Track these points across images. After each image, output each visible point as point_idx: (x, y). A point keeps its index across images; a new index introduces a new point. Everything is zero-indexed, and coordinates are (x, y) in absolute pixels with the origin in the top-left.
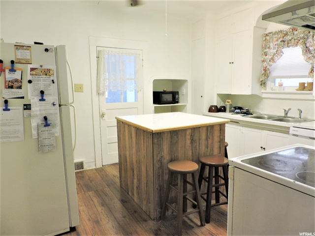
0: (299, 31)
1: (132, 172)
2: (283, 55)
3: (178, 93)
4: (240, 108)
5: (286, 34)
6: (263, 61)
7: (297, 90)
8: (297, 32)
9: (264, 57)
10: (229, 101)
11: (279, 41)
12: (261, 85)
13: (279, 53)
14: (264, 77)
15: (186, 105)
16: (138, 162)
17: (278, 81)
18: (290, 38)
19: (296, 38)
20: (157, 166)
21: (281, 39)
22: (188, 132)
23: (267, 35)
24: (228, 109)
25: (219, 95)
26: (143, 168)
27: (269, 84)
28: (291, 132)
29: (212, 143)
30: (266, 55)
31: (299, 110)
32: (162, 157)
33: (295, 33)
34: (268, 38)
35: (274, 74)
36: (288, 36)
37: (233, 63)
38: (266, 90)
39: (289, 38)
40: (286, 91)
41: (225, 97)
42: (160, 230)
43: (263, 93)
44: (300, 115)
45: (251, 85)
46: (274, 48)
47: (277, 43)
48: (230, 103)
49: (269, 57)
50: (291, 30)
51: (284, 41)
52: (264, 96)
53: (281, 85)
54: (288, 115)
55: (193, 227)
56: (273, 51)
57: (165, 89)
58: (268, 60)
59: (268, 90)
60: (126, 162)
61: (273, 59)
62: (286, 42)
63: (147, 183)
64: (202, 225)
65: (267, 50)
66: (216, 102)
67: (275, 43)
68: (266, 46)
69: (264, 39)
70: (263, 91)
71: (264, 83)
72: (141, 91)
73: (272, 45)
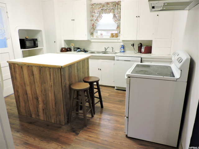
0: (111, 5)
2: (102, 18)
4: (79, 48)
5: (104, 6)
6: (91, 20)
7: (110, 37)
8: (109, 5)
9: (92, 18)
10: (72, 44)
12: (91, 34)
13: (100, 16)
14: (92, 29)
17: (99, 32)
18: (106, 8)
19: (109, 9)
20: (64, 90)
21: (101, 8)
23: (93, 5)
24: (72, 49)
25: (65, 41)
27: (95, 34)
30: (93, 17)
31: (112, 47)
32: (66, 83)
33: (108, 6)
34: (93, 6)
35: (98, 28)
36: (105, 7)
37: (74, 20)
38: (93, 37)
39: (105, 8)
40: (104, 37)
41: (68, 42)
42: (73, 128)
43: (92, 39)
45: (87, 34)
46: (97, 13)
47: (99, 10)
48: (74, 45)
49: (95, 18)
50: (106, 4)
51: (103, 10)
52: (92, 40)
53: (102, 35)
56: (97, 15)
57: (27, 37)
58: (94, 20)
59: (95, 37)
61: (97, 20)
62: (104, 10)
65: (93, 14)
66: (64, 45)
67: (98, 10)
68: (92, 11)
69: (91, 7)
70: (92, 38)
71: (93, 33)
73: (96, 11)
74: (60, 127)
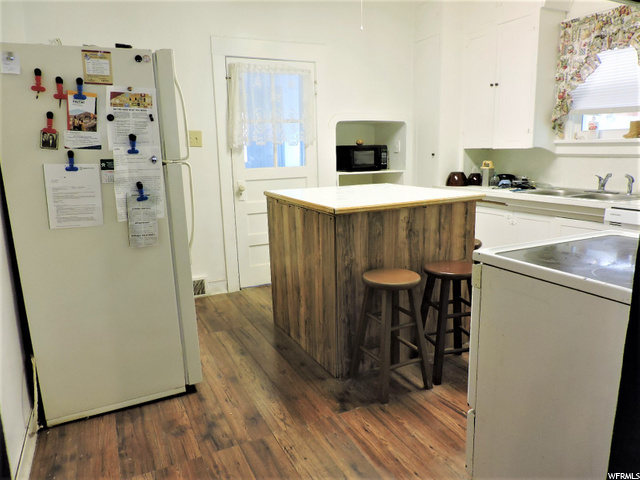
0: (634, 14)
1: (295, 293)
2: (601, 66)
3: (386, 147)
4: (511, 177)
5: (607, 23)
6: (559, 79)
7: (625, 136)
8: (629, 17)
9: (562, 70)
10: (487, 162)
11: (593, 35)
12: (554, 128)
13: (591, 62)
14: (560, 113)
15: (402, 173)
16: (307, 272)
17: (588, 119)
18: (615, 30)
19: (626, 29)
20: (344, 277)
21: (596, 33)
22: (403, 216)
23: (568, 25)
24: (485, 180)
25: (468, 151)
26: (317, 284)
27: (570, 127)
28: (608, 217)
29: (450, 238)
30: (565, 67)
31: (627, 176)
32: (352, 261)
33: (626, 18)
34: (569, 30)
35: (581, 105)
36: (612, 26)
37: (497, 85)
38: (563, 138)
39: (612, 29)
40: (605, 138)
41: (479, 155)
42: (348, 393)
43: (557, 145)
44: (630, 187)
45: (532, 129)
46: (582, 52)
47: (587, 40)
48: (491, 166)
49: (570, 71)
50: (617, 14)
51: (602, 37)
52: (559, 150)
53: (593, 128)
54: (607, 188)
55: (409, 391)
56: (579, 58)
57: (360, 142)
58: (569, 77)
59: (568, 137)
60: (286, 275)
61: (578, 76)
62: (606, 39)
63: (324, 311)
64: (426, 387)
65: (568, 56)
66: (462, 166)
67: (584, 42)
68: (565, 47)
69: (562, 33)
70: (558, 140)
71: (560, 125)
72: (312, 144)
73: (577, 46)
74: (322, 379)
